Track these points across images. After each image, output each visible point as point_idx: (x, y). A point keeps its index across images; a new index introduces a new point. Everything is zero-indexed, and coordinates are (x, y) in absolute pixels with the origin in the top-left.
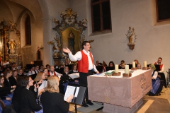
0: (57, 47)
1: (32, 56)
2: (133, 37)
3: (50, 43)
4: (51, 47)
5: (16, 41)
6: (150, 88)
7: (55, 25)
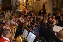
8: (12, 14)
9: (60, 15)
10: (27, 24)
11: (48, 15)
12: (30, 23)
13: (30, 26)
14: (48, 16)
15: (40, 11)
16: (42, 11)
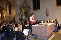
0: (20, 15)
1: (12, 19)
2: (48, 12)
4: (18, 15)
5: (6, 14)
6: (54, 30)
7: (20, 8)
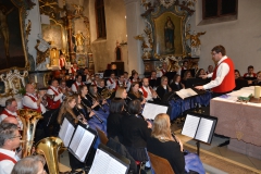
0: (148, 44)
1: (108, 55)
3: (138, 38)
8: (26, 79)
9: (161, 74)
10: (73, 104)
11: (130, 75)
12: (80, 100)
13: (80, 111)
14: (131, 78)
15: (109, 66)
16: (114, 67)
